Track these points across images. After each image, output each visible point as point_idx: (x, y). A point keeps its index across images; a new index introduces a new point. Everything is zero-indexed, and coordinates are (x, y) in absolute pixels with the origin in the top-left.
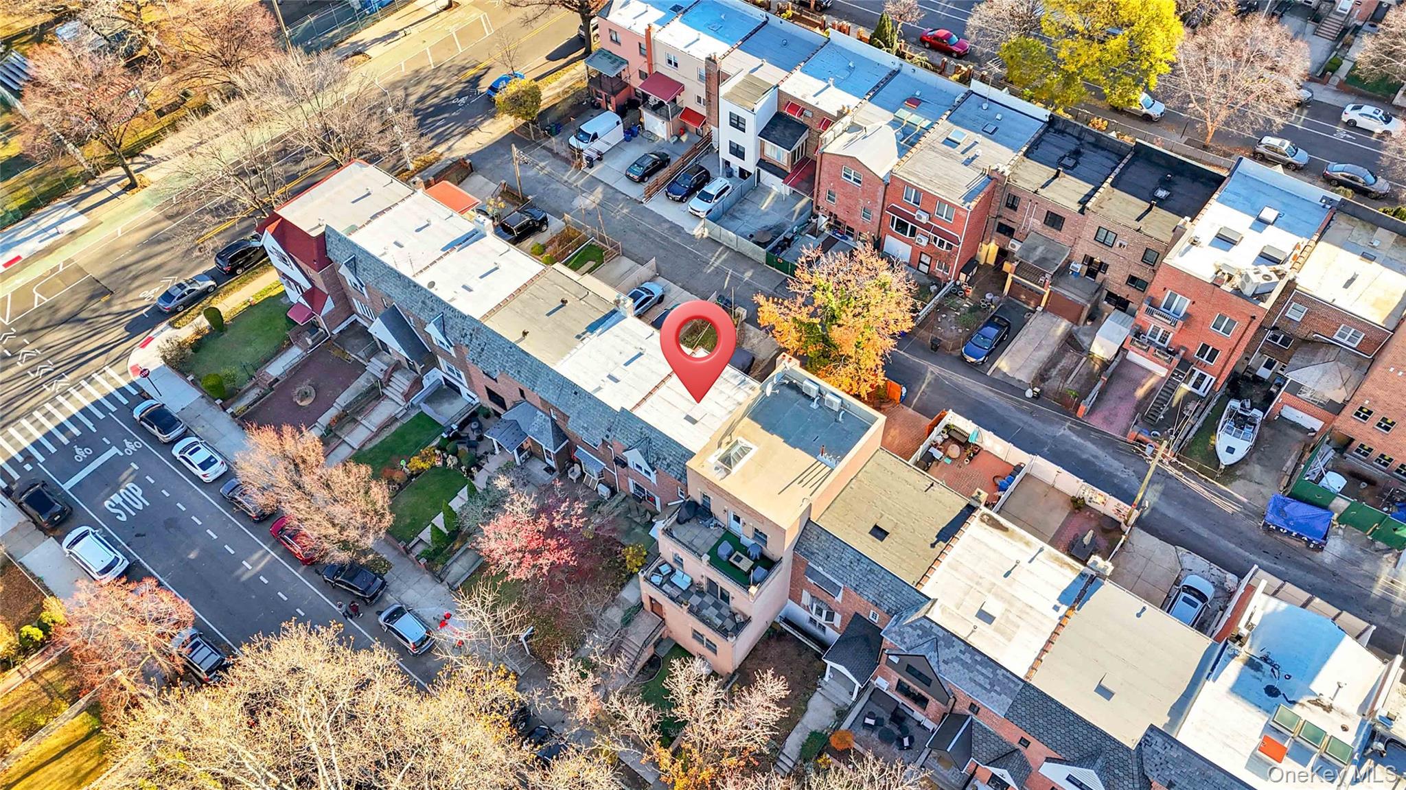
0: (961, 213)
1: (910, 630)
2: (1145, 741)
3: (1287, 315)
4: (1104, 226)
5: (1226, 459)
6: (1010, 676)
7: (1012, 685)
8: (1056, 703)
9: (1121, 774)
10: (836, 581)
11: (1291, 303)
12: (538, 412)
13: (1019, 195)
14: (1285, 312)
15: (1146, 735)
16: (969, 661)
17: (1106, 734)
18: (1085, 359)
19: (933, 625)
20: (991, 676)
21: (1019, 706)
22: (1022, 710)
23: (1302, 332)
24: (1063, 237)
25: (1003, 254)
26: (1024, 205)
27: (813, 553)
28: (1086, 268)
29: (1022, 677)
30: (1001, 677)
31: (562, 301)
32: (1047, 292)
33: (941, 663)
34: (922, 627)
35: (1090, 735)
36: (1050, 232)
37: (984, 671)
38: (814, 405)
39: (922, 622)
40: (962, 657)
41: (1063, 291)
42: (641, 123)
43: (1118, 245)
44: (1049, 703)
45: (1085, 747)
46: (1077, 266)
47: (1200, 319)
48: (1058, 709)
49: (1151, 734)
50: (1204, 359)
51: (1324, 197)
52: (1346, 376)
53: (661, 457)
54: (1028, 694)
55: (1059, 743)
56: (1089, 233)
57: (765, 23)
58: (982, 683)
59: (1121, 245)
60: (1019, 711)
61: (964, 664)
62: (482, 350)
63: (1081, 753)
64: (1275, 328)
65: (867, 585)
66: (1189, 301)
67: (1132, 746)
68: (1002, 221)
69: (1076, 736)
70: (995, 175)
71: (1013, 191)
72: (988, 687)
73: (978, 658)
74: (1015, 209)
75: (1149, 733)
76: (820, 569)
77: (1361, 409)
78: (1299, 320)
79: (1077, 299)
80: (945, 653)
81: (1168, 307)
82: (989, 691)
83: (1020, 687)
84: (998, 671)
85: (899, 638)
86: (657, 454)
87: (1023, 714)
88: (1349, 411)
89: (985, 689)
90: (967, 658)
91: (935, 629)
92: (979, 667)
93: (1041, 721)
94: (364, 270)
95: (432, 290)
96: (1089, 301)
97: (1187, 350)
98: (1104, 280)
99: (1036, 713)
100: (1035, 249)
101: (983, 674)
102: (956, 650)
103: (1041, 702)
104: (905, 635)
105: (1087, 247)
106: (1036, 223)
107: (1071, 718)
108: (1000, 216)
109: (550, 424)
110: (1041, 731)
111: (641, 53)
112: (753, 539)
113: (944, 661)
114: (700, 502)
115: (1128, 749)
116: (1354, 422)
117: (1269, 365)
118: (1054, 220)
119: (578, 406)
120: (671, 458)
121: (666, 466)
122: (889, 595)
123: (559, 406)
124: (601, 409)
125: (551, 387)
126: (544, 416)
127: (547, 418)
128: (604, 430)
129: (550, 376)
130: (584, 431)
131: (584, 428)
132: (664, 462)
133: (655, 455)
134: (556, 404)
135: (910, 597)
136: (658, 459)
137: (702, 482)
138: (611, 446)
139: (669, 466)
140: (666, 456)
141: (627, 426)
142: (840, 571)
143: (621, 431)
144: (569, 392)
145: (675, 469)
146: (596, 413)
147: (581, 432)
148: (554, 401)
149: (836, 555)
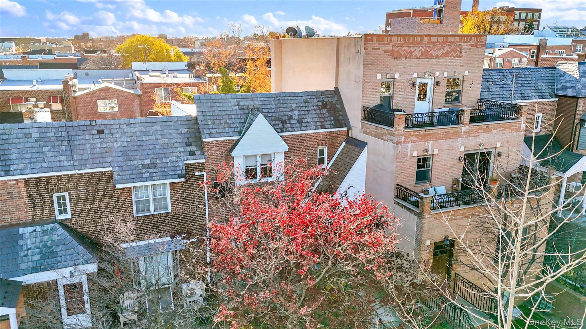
86: (278, 119)
112: (445, 106)
119: (115, 145)
120: (296, 113)
121: (298, 125)
122: (540, 84)
123: (82, 166)
124: (159, 128)
125: (45, 149)
126: (38, 228)
127: (49, 227)
128: (182, 150)
129: (35, 135)
130: (151, 170)
131: (147, 166)
132: (292, 121)
133: (277, 122)
134: (74, 168)
135: (547, 75)
136: (284, 123)
137: (386, 51)
138: (202, 167)
139: (300, 121)
140: (290, 113)
141: (217, 113)
142: (505, 93)
143: (213, 123)
144: (87, 137)
145: (309, 120)
146: (153, 137)
147: (147, 175)
148: (65, 163)
149: (491, 83)
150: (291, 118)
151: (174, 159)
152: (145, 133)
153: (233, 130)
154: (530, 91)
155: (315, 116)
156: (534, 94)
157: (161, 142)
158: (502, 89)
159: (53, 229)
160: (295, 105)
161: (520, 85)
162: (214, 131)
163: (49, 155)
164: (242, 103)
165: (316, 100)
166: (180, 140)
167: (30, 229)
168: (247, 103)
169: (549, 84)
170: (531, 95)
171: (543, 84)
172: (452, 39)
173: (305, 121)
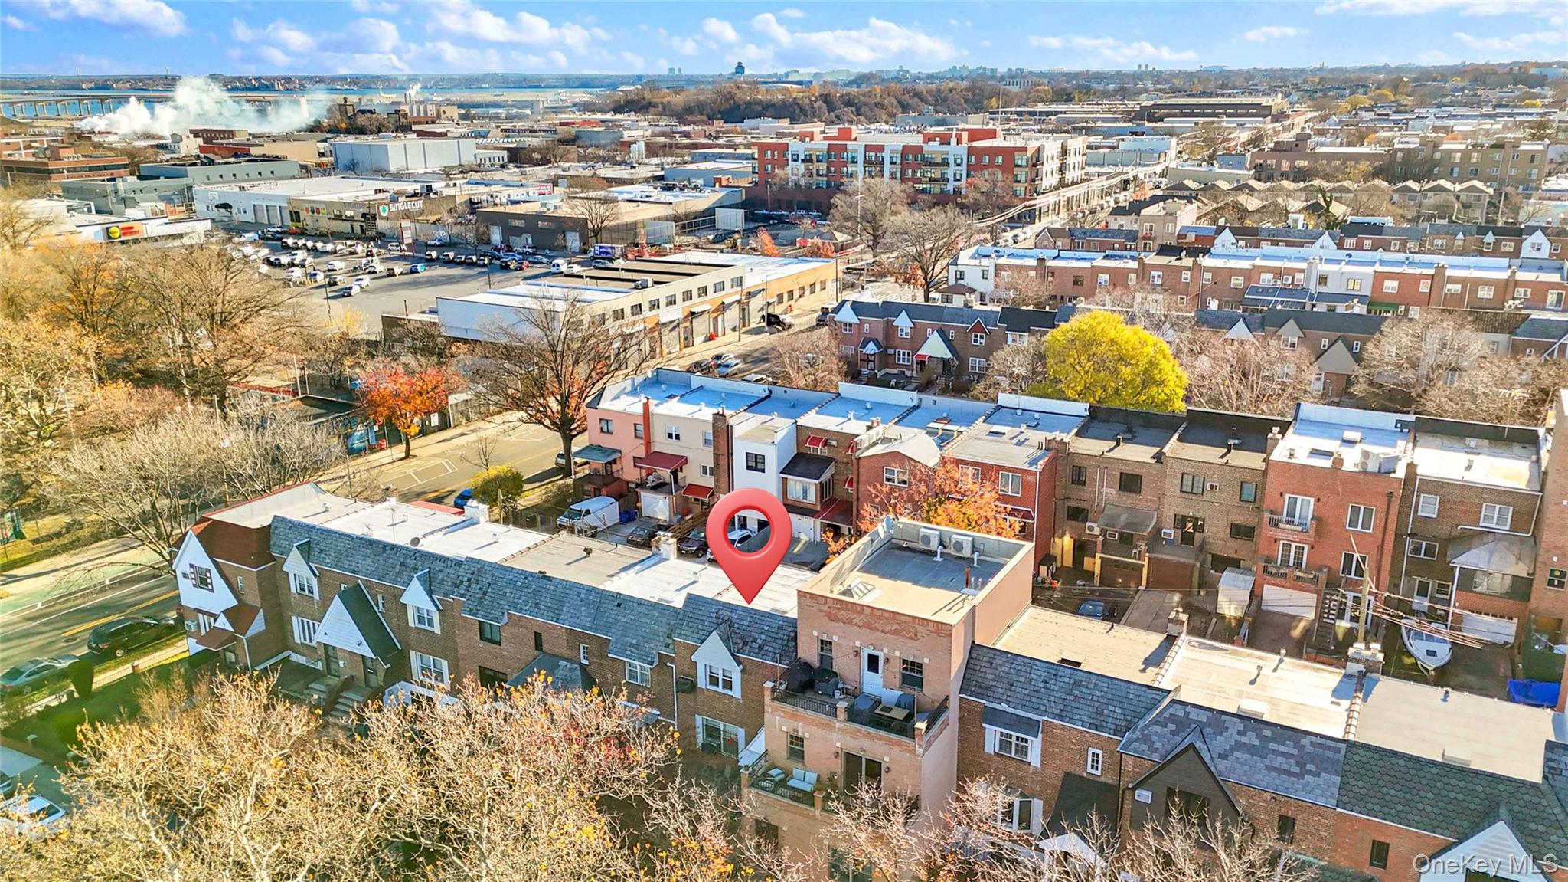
0: (1030, 478)
1: (1157, 728)
2: (1551, 770)
3: (1420, 514)
4: (1188, 470)
5: (1431, 664)
6: (1323, 741)
7: (1329, 754)
8: (1403, 756)
9: (1541, 828)
10: (1030, 715)
11: (1418, 496)
12: (562, 663)
13: (1085, 463)
14: (1416, 511)
15: (1547, 760)
16: (1257, 742)
17: (1492, 775)
18: (1214, 620)
19: (1189, 709)
20: (1295, 752)
21: (1352, 781)
22: (1359, 786)
23: (1444, 530)
24: (1145, 499)
25: (1082, 548)
26: (1093, 475)
27: (988, 688)
28: (1179, 532)
29: (1340, 737)
30: (1310, 749)
31: (586, 550)
32: (1146, 564)
33: (1217, 761)
34: (1173, 718)
35: (1470, 786)
36: (1128, 499)
37: (1282, 748)
38: (938, 558)
39: (1172, 710)
40: (1244, 739)
41: (1164, 556)
42: (637, 508)
43: (1209, 488)
44: (1394, 760)
45: (1472, 806)
46: (1169, 531)
47: (1331, 520)
48: (1410, 764)
49: (1554, 757)
50: (1352, 576)
51: (1398, 421)
52: (1516, 552)
53: (749, 639)
54: (1357, 758)
55: (1432, 816)
56: (1172, 487)
57: (768, 397)
58: (1286, 767)
59: (1212, 486)
60: (1356, 789)
61: (1252, 750)
62: (485, 593)
63: (1472, 819)
64: (1412, 535)
65: (1076, 705)
66: (1312, 500)
67: (1537, 778)
68: (1072, 504)
69: (1452, 795)
70: (1054, 445)
71: (1077, 461)
72: (1297, 770)
73: (1268, 733)
74: (1084, 483)
75: (1550, 755)
76: (1004, 706)
77: (1552, 571)
78: (1434, 516)
79: (1183, 560)
80: (1220, 743)
81: (1291, 514)
82: (1301, 776)
83: (1343, 752)
84: (1303, 742)
85: (1145, 747)
86: (742, 638)
87: (1363, 791)
88: (1539, 584)
89: (1294, 774)
90: (1251, 738)
91: (1194, 714)
92: (1273, 746)
93: (1393, 792)
94: (321, 551)
95: (418, 548)
96: (1197, 560)
97: (1330, 569)
98: (1204, 539)
99: (1381, 783)
100: (1119, 517)
101: (1282, 754)
102: (1232, 735)
103: (1380, 763)
104: (1154, 738)
105: (1174, 505)
106: (1110, 493)
107: (1434, 771)
108: (1068, 498)
109: (578, 672)
110: (1399, 807)
111: (636, 437)
112: (900, 688)
113: (1220, 756)
114: (816, 664)
115: (1533, 785)
116: (1551, 595)
117: (1423, 592)
118: (1130, 482)
119: (623, 620)
120: (763, 637)
121: (756, 650)
122: (1111, 708)
123: (596, 630)
124: (656, 614)
125: (584, 609)
126: (569, 665)
127: (574, 666)
128: (662, 640)
129: (583, 596)
131: (632, 645)
132: (754, 645)
133: (739, 641)
134: (591, 629)
135: (1141, 699)
136: (745, 643)
137: (821, 611)
138: (672, 660)
139: (761, 647)
140: (757, 636)
141: (696, 616)
142: (1033, 699)
143: (688, 626)
144: (611, 607)
145: (770, 649)
146: (648, 621)
147: (628, 653)
148: (588, 625)
149: (1022, 679)
150: (755, 641)
151: (652, 646)
152: (644, 615)
153: (698, 636)
154: (1085, 712)
156: (1085, 719)
157: (651, 627)
158: (1034, 694)
160: (768, 629)
161: (1072, 699)
162: (684, 633)
163: (585, 615)
164: (720, 612)
166: (665, 631)
167: (564, 663)
169: (1133, 714)
170: (1078, 717)
171: (1118, 710)
172: (903, 619)
173: (766, 648)
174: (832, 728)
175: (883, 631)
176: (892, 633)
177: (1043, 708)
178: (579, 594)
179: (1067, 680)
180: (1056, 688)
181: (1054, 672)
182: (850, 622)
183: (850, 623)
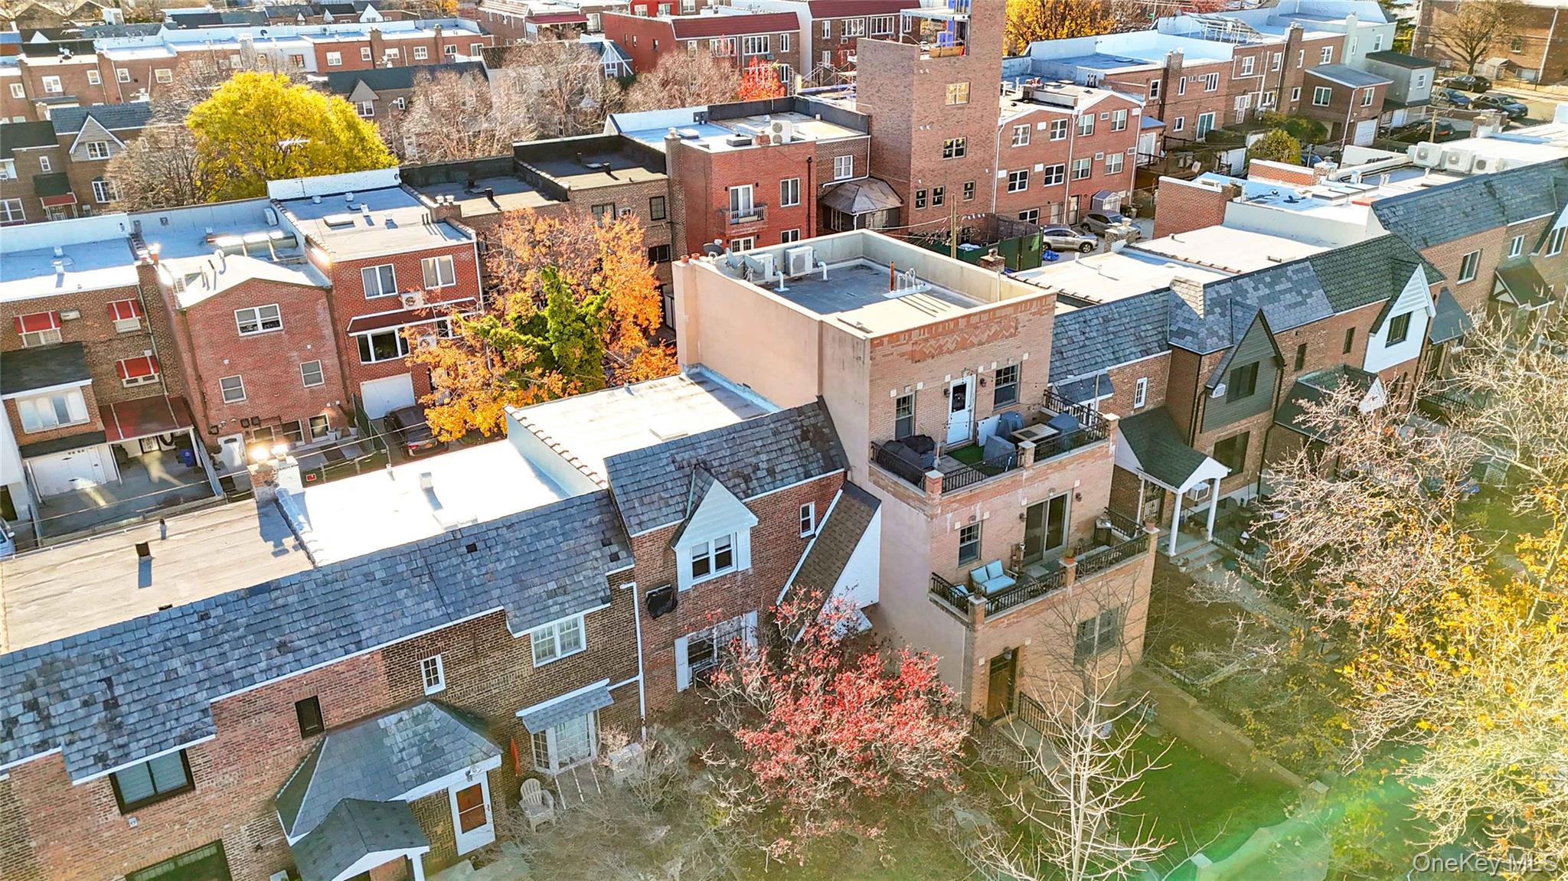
0: (465, 256)
4: (597, 201)
6: (1296, 267)
7: (1305, 275)
10: (1095, 373)
12: (388, 722)
15: (1378, 217)
16: (1267, 291)
19: (1215, 289)
20: (1289, 285)
21: (1328, 288)
22: (1333, 289)
30: (1294, 278)
34: (1213, 303)
35: (1373, 253)
37: (1283, 286)
39: (1208, 295)
43: (622, 215)
44: (1333, 259)
48: (1341, 257)
53: (748, 470)
54: (1318, 269)
55: (1373, 288)
58: (1293, 300)
59: (625, 212)
60: (1333, 293)
61: (1270, 298)
65: (1119, 341)
66: (751, 187)
67: (1385, 231)
69: (1371, 265)
72: (1300, 299)
75: (1377, 214)
76: (1071, 378)
77: (918, 193)
81: (736, 206)
82: (1304, 302)
84: (1289, 273)
85: (1215, 340)
87: (1337, 292)
89: (1297, 304)
90: (1263, 289)
92: (1277, 288)
93: (1348, 283)
99: (1339, 279)
101: (1286, 291)
102: (1252, 294)
103: (1329, 266)
107: (1352, 254)
112: (996, 411)
115: (1387, 237)
119: (500, 567)
120: (764, 457)
121: (768, 479)
122: (1143, 328)
123: (459, 613)
124: (556, 523)
125: (401, 594)
126: (405, 715)
127: (418, 710)
128: (598, 554)
129: (380, 575)
130: (560, 599)
131: (552, 594)
132: (760, 474)
133: (737, 481)
134: (449, 617)
135: (1155, 306)
136: (747, 479)
137: (902, 355)
138: (629, 576)
139: (771, 472)
140: (754, 460)
141: (645, 483)
142: (1087, 356)
143: (642, 504)
144: (454, 561)
145: (785, 466)
146: (551, 541)
147: (556, 608)
148: (435, 613)
149: (1065, 342)
150: (757, 468)
151: (589, 573)
152: (539, 536)
153: (672, 509)
154: (1129, 346)
155: (792, 457)
156: (1133, 349)
157: (564, 546)
158: (1083, 350)
159: (427, 713)
160: (760, 443)
161: (1112, 336)
162: (645, 518)
163: (409, 603)
164: (678, 458)
165: (791, 427)
166: (592, 539)
167: (393, 718)
168: (686, 456)
169: (1159, 324)
170: (1128, 352)
171: (1149, 327)
172: (1003, 313)
173: (778, 469)
174: (1016, 485)
175: (980, 344)
176: (988, 341)
177: (1100, 360)
178: (369, 577)
179: (1095, 321)
180: (1095, 334)
181: (1082, 319)
182: (940, 351)
183: (941, 353)
